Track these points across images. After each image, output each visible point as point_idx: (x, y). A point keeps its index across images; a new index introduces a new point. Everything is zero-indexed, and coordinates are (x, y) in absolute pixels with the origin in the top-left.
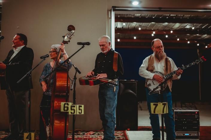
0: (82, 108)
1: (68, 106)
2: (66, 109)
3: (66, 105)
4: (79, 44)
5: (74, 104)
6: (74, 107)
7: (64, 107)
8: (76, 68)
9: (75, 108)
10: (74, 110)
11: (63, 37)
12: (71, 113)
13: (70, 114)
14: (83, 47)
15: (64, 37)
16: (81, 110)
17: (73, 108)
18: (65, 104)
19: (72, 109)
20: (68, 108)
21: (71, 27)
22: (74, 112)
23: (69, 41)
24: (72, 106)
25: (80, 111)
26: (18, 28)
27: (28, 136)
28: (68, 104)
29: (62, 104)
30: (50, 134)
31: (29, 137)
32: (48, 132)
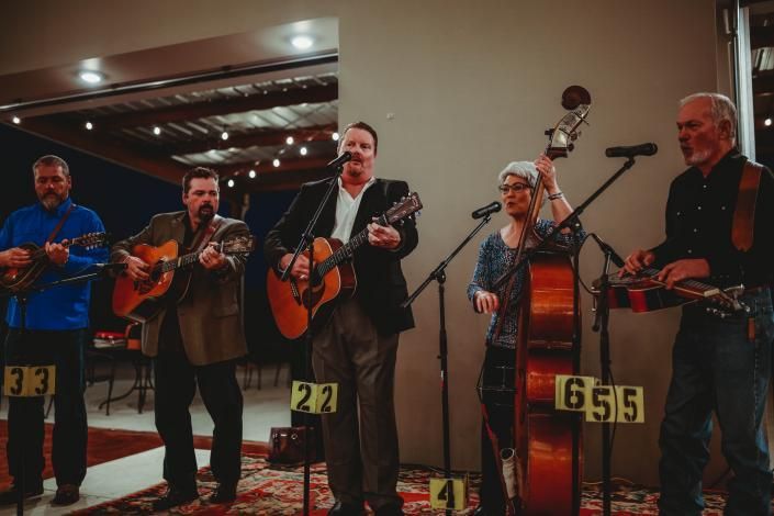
0: (639, 398)
1: (581, 389)
2: (574, 400)
3: (574, 388)
4: (613, 152)
5: (605, 382)
6: (606, 392)
7: (569, 393)
8: (604, 247)
9: (610, 399)
10: (607, 405)
11: (547, 133)
12: (596, 415)
13: (590, 418)
14: (627, 166)
15: (550, 133)
16: (634, 405)
17: (601, 398)
18: (569, 383)
19: (596, 403)
20: (580, 396)
21: (575, 96)
22: (607, 415)
23: (571, 147)
24: (596, 392)
25: (630, 411)
26: (391, 119)
27: (443, 491)
28: (581, 384)
29: (561, 380)
30: (516, 487)
31: (447, 494)
32: (509, 483)
